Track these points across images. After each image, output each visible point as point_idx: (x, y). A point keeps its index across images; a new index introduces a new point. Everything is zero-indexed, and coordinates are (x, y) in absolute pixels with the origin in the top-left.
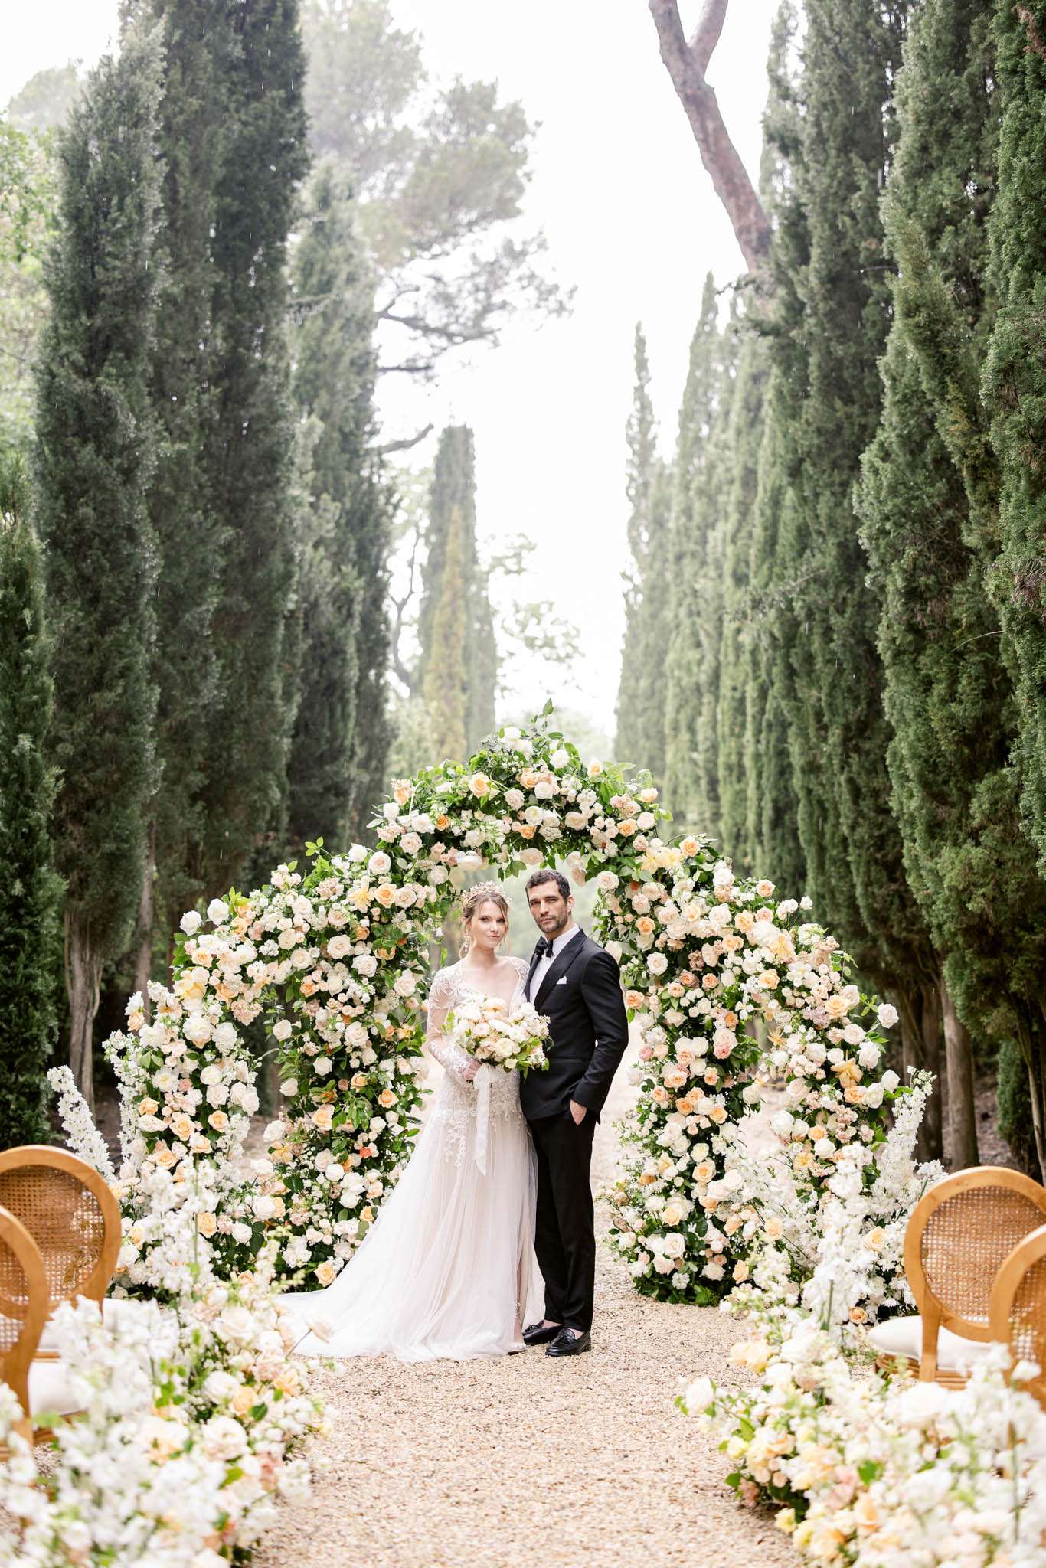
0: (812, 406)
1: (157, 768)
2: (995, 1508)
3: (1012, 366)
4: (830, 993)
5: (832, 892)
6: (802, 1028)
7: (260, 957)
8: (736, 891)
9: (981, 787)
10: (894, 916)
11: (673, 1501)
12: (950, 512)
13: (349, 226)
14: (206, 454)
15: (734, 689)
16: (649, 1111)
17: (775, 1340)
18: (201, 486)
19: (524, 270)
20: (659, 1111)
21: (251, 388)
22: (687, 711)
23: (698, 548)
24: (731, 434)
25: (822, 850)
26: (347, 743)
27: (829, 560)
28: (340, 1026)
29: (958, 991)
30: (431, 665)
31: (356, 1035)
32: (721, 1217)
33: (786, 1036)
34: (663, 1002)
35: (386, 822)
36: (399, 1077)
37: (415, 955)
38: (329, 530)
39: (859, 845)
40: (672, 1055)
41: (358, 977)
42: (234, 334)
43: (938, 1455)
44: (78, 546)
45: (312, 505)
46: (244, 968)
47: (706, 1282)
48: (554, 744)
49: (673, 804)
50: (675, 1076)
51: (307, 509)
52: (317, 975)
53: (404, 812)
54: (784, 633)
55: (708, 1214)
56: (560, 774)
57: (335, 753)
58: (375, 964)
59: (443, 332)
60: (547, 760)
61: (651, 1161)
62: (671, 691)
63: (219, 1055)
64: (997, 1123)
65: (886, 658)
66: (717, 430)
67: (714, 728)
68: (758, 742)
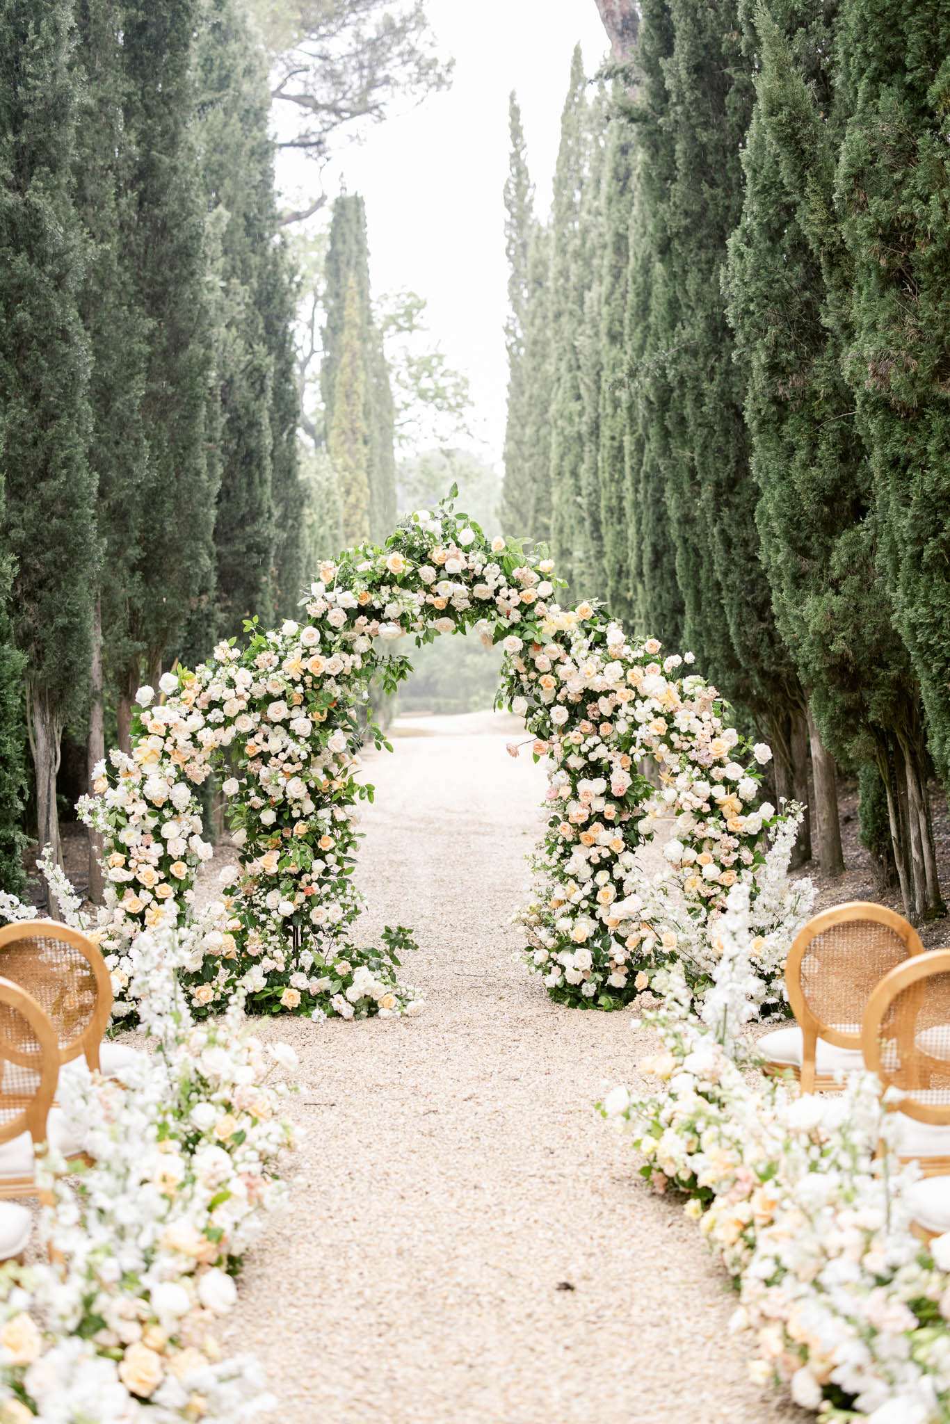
0: (678, 189)
1: (100, 547)
2: (871, 1207)
3: (862, 171)
4: (713, 737)
5: (708, 630)
6: (689, 768)
7: (208, 724)
8: (627, 649)
9: (839, 543)
10: (764, 651)
11: (594, 1192)
12: (807, 294)
13: (244, 22)
14: (126, 252)
15: (613, 438)
16: (556, 843)
17: (680, 1053)
18: (123, 283)
19: (404, 46)
20: (565, 844)
21: (164, 188)
22: (570, 458)
23: (575, 307)
24: (601, 203)
25: (698, 593)
26: (265, 507)
27: (698, 332)
28: (282, 781)
29: (823, 721)
30: (334, 422)
31: (296, 789)
32: (622, 934)
33: (676, 775)
34: (566, 749)
35: (314, 599)
36: (335, 824)
37: (345, 716)
38: (239, 311)
39: (731, 589)
40: (575, 795)
41: (296, 738)
42: (145, 138)
43: (822, 1155)
44: (18, 349)
45: (224, 290)
46: (194, 737)
47: (612, 991)
48: (460, 523)
49: (560, 542)
50: (578, 812)
51: (219, 293)
52: (259, 738)
53: (329, 589)
54: (659, 397)
55: (611, 930)
56: (466, 550)
57: (255, 514)
58: (310, 726)
59: (334, 109)
60: (454, 538)
61: (559, 887)
62: (554, 439)
63: (176, 812)
64: (859, 828)
65: (753, 426)
66: (589, 196)
67: (596, 474)
68: (636, 491)
